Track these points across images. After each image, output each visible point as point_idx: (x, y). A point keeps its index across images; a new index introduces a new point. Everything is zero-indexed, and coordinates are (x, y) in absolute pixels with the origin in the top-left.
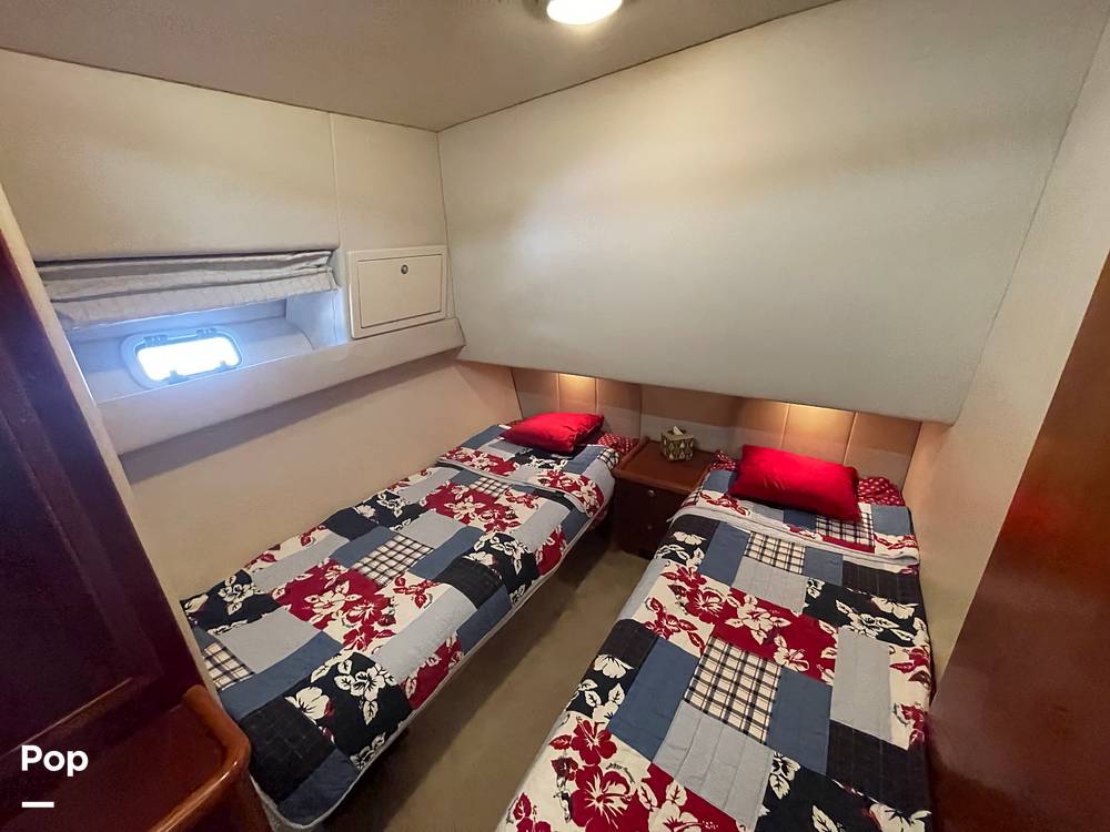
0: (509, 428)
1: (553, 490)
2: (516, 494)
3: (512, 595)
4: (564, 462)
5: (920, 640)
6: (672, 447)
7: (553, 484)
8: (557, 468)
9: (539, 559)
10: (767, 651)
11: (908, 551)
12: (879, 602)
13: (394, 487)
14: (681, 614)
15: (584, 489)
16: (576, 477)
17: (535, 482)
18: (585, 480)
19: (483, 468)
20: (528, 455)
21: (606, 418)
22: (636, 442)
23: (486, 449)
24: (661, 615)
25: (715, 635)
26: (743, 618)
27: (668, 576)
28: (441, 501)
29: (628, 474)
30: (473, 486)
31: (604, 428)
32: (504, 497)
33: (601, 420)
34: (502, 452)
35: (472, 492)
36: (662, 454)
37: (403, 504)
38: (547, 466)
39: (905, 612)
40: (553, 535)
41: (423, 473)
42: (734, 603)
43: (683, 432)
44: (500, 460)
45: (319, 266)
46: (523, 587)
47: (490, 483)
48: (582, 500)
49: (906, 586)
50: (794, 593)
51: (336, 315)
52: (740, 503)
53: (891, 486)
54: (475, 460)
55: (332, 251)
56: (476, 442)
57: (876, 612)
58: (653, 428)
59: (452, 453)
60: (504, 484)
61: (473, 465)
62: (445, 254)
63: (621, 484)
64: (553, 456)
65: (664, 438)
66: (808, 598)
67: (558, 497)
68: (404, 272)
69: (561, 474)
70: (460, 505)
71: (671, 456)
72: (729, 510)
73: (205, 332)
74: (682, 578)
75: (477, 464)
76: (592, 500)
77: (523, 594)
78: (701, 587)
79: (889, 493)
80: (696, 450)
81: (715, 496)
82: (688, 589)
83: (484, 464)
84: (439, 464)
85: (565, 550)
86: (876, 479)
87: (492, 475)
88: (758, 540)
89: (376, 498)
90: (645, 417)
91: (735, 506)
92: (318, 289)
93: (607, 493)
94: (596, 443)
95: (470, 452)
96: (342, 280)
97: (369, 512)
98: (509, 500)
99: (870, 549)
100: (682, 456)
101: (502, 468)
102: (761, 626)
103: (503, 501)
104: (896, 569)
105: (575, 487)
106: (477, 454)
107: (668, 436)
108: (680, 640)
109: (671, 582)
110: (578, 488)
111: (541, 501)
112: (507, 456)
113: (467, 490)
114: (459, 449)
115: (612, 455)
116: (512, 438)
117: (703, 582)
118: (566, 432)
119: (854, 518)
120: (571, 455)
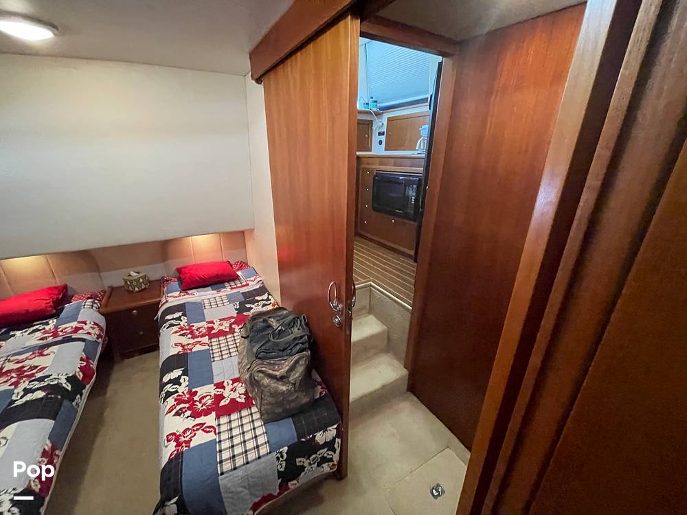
1: (59, 339)
3: (73, 403)
4: (52, 322)
5: (272, 301)
6: (134, 284)
7: (56, 336)
8: (49, 327)
9: (80, 376)
10: (232, 331)
11: (258, 279)
12: (257, 298)
14: (191, 341)
15: (86, 327)
16: (74, 324)
18: (83, 322)
20: (6, 332)
21: (68, 285)
22: (104, 292)
24: (183, 346)
25: (210, 339)
26: (217, 328)
27: (176, 332)
29: (109, 309)
31: (70, 293)
32: (9, 364)
33: (65, 287)
36: (128, 291)
38: (36, 330)
39: (265, 297)
40: (82, 359)
42: (211, 325)
43: (138, 273)
46: (78, 396)
48: (89, 333)
49: (262, 290)
50: (231, 310)
52: (189, 292)
53: (244, 263)
57: (258, 301)
58: (114, 279)
65: (126, 281)
66: (236, 309)
67: (67, 340)
69: (57, 328)
71: (137, 289)
72: (187, 296)
74: (182, 330)
76: (97, 331)
77: (81, 401)
78: (193, 328)
79: (243, 265)
80: (150, 281)
81: (177, 294)
82: (188, 332)
85: (94, 365)
86: (238, 262)
88: (206, 301)
90: (102, 274)
91: (189, 294)
93: (103, 324)
94: (71, 302)
98: (18, 363)
99: (247, 285)
100: (143, 287)
102: (225, 326)
103: (11, 367)
104: (258, 287)
105: (77, 330)
107: (130, 278)
108: (198, 348)
109: (179, 333)
110: (82, 328)
111: (54, 349)
115: (94, 303)
117: (193, 326)
118: (41, 303)
119: (237, 277)
120: (56, 315)
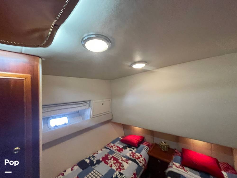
0: (122, 138)
1: (133, 158)
2: (124, 159)
4: (135, 150)
6: (163, 147)
7: (133, 157)
8: (134, 151)
13: (94, 154)
15: (141, 159)
16: (138, 155)
17: (128, 155)
18: (141, 156)
19: (115, 150)
20: (126, 146)
21: (145, 137)
22: (153, 144)
23: (116, 144)
28: (105, 159)
29: (151, 154)
30: (113, 155)
31: (145, 140)
32: (120, 159)
34: (120, 145)
35: (113, 157)
36: (160, 149)
37: (96, 159)
38: (131, 150)
40: (134, 174)
41: (101, 150)
43: (165, 143)
44: (119, 148)
45: (87, 104)
47: (117, 155)
48: (141, 162)
51: (89, 113)
52: (185, 168)
53: (231, 166)
54: (114, 147)
55: (90, 101)
56: (114, 142)
58: (157, 141)
59: (108, 145)
60: (120, 155)
61: (113, 149)
62: (110, 100)
63: (151, 157)
64: (133, 147)
67: (134, 161)
68: (102, 104)
69: (135, 153)
70: (110, 161)
71: (163, 150)
72: (182, 170)
73: (63, 116)
75: (114, 148)
76: (143, 162)
80: (169, 148)
81: (177, 165)
83: (116, 149)
84: (105, 148)
87: (118, 152)
89: (90, 157)
90: (155, 138)
92: (86, 108)
93: (147, 160)
94: (143, 144)
95: (112, 145)
96: (91, 106)
97: (88, 161)
98: (122, 161)
100: (166, 150)
101: (120, 150)
103: (120, 161)
105: (139, 158)
106: (114, 145)
107: (161, 144)
111: (130, 162)
112: (121, 146)
113: (111, 156)
114: (110, 144)
115: (147, 148)
116: (123, 141)
118: (135, 141)
120: (137, 147)
